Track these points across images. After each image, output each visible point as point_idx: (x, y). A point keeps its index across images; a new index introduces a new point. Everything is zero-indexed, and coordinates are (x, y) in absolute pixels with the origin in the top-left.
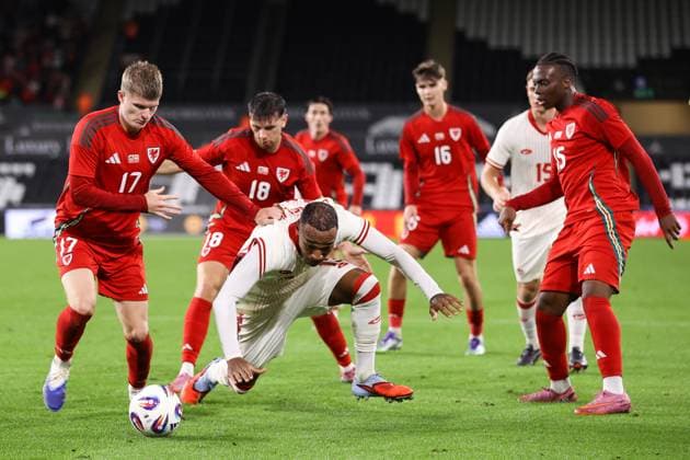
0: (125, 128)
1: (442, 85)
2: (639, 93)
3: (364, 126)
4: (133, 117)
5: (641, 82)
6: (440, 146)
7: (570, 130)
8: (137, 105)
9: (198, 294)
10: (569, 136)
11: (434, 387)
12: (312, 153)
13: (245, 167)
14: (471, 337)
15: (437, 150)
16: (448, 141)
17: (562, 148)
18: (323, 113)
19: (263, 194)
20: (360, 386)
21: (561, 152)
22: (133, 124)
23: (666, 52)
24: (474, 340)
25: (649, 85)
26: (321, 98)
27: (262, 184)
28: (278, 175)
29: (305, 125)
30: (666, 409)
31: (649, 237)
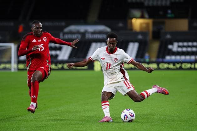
2: (169, 16)
5: (169, 11)
21: (42, 46)
25: (172, 13)
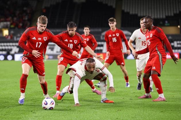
0: (38, 32)
1: (115, 23)
2: (166, 25)
3: (100, 33)
4: (40, 29)
5: (166, 22)
6: (114, 38)
7: (151, 36)
8: (41, 26)
9: (58, 74)
10: (151, 37)
11: (118, 95)
12: (85, 39)
13: (66, 40)
14: (126, 83)
15: (113, 38)
16: (116, 36)
17: (149, 40)
18: (88, 30)
19: (71, 47)
20: (102, 101)
21: (149, 41)
22: (40, 31)
23: (172, 15)
24: (127, 83)
25: (168, 23)
26: (87, 26)
27: (71, 44)
28: (75, 42)
29: (83, 33)
30: (174, 100)
31: (169, 59)
